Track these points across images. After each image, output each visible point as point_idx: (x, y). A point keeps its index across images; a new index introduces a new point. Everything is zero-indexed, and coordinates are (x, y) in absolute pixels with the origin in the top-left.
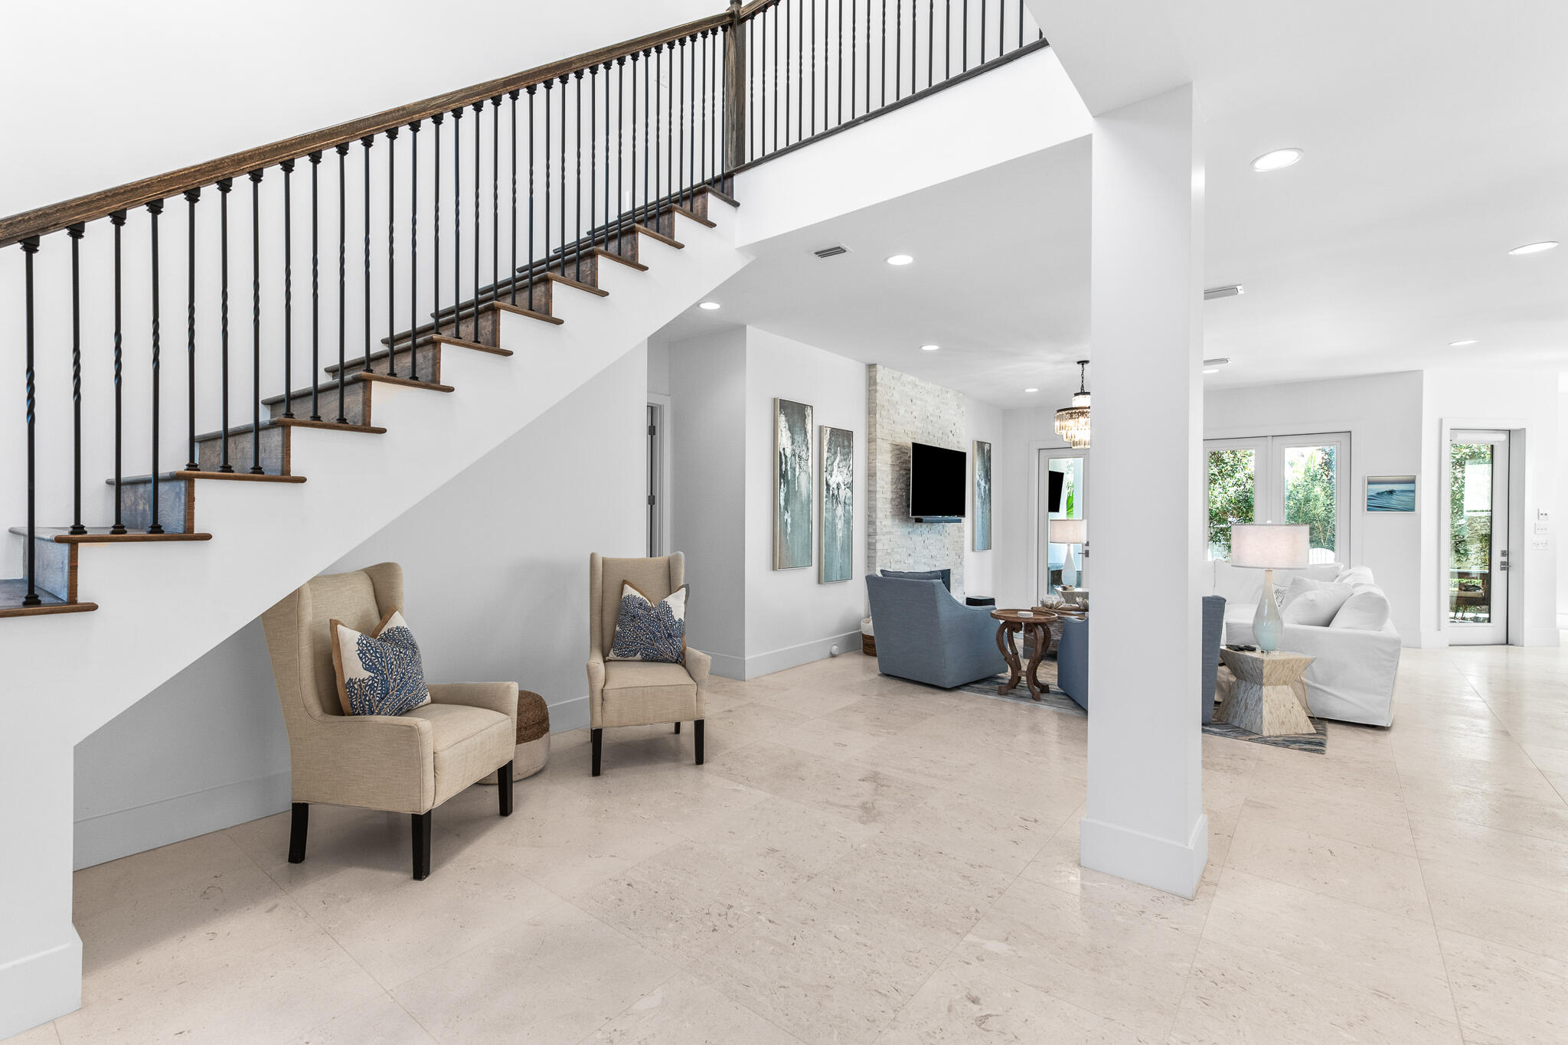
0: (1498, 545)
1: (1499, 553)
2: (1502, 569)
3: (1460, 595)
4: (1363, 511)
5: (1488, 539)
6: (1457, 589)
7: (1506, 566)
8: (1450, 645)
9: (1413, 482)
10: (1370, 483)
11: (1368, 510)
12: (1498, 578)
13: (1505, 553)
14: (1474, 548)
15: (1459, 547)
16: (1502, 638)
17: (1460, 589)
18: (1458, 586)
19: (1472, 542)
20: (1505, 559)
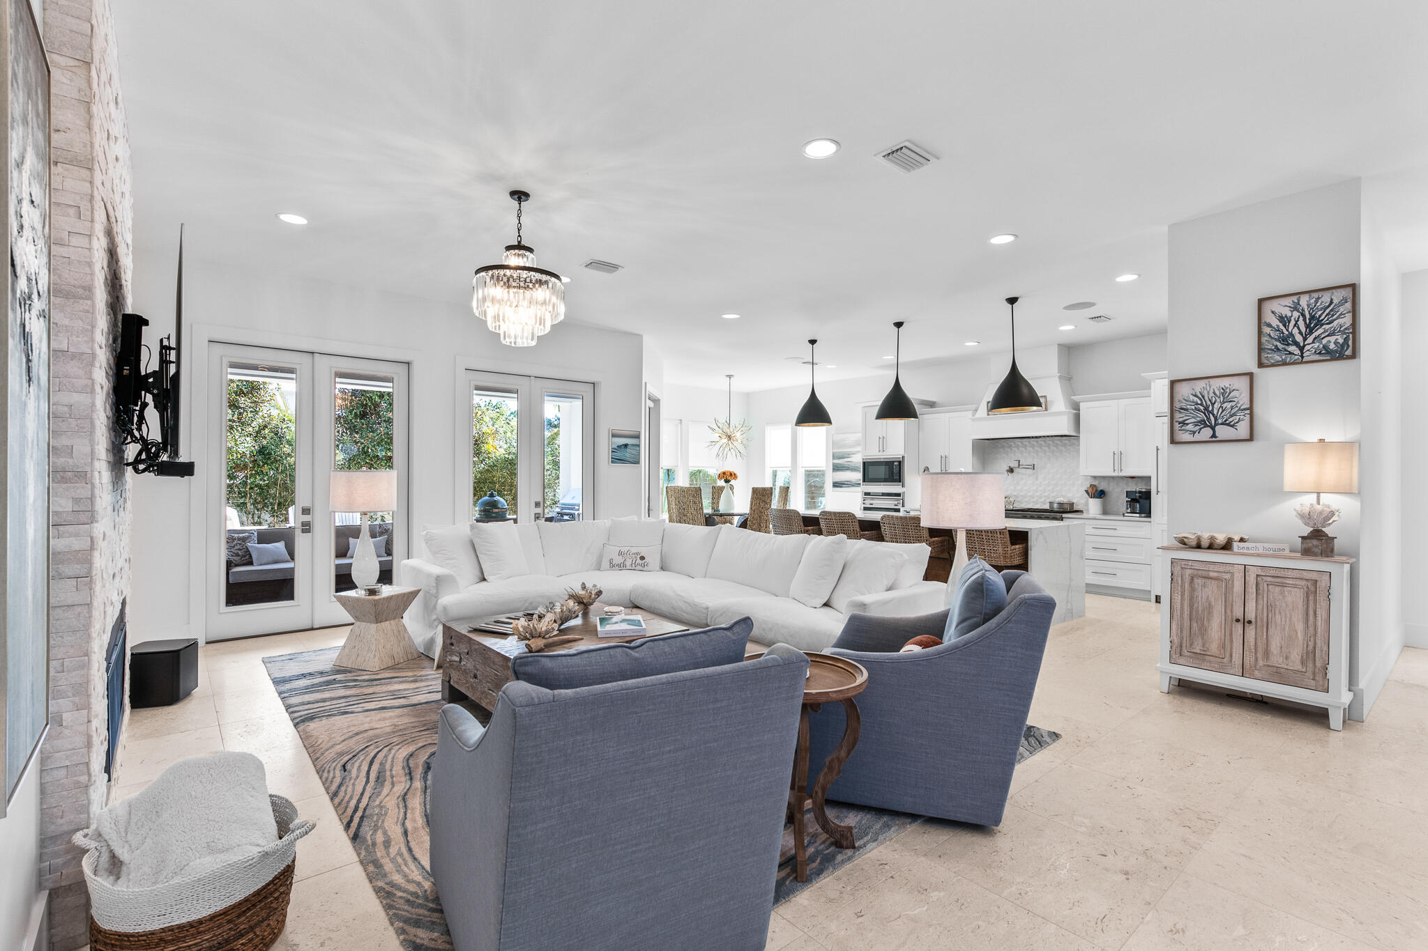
4: (609, 462)
9: (636, 437)
10: (614, 436)
11: (612, 462)
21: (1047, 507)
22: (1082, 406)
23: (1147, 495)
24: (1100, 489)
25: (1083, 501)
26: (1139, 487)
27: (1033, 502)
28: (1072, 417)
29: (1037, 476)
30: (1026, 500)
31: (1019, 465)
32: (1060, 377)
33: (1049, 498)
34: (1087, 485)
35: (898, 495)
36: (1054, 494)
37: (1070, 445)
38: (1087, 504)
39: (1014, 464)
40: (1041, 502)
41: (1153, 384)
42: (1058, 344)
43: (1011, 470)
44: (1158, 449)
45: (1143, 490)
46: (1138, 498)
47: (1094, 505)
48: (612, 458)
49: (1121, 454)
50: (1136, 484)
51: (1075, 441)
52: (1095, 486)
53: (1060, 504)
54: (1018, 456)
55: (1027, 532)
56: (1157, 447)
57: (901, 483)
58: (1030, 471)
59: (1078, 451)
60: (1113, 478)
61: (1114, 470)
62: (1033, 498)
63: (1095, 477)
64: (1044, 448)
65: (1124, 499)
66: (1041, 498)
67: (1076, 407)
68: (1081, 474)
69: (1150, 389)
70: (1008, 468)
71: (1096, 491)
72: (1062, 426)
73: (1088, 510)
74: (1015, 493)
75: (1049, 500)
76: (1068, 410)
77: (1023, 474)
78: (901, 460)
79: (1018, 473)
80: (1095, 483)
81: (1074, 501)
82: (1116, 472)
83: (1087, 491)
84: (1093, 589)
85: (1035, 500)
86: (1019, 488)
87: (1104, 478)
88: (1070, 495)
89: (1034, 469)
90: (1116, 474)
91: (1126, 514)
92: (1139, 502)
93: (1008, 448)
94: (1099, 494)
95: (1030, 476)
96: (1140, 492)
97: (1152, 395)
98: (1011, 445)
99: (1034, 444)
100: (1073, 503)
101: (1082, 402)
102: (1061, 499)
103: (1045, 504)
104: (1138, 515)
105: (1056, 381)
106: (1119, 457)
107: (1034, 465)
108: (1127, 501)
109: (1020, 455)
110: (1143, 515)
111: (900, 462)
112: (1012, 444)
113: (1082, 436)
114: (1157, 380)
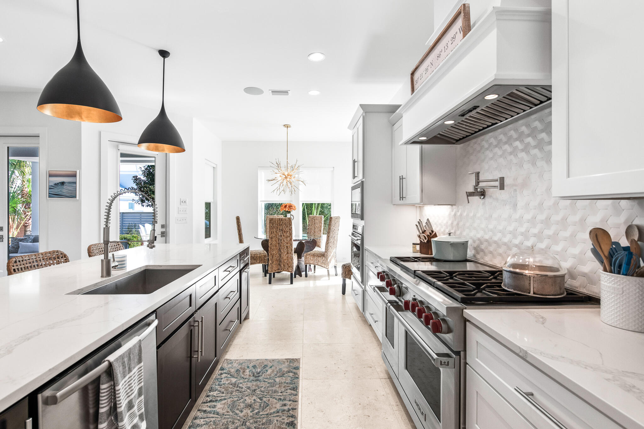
0: (160, 221)
1: (160, 226)
7: (164, 235)
9: (74, 176)
10: (51, 176)
11: (49, 197)
13: (164, 226)
20: (164, 230)
29: (516, 205)
48: (49, 194)
57: (361, 215)
58: (505, 194)
78: (361, 186)
79: (491, 197)
95: (506, 202)
107: (502, 179)
109: (493, 163)
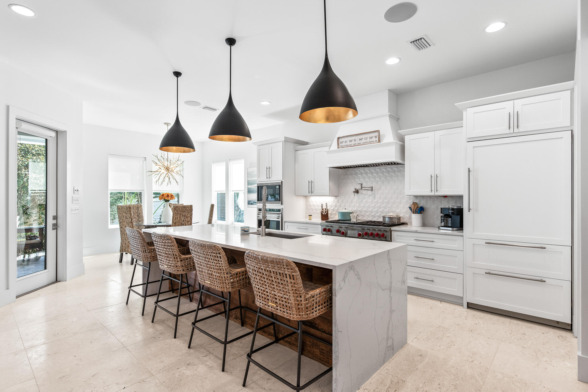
0: (51, 213)
1: (52, 218)
2: (53, 229)
3: (27, 243)
5: (44, 207)
6: (25, 240)
7: (55, 227)
8: (17, 297)
12: (51, 234)
13: (55, 218)
14: (35, 213)
15: (25, 211)
16: (55, 280)
17: (27, 239)
18: (25, 237)
19: (33, 208)
20: (55, 222)
21: (381, 220)
22: (407, 138)
23: (459, 212)
24: (420, 206)
25: (408, 216)
26: (451, 205)
27: (372, 216)
28: (398, 147)
29: (375, 196)
30: (367, 214)
31: (362, 188)
32: (391, 116)
33: (383, 213)
34: (410, 203)
35: (279, 210)
36: (387, 210)
37: (398, 172)
38: (410, 218)
39: (358, 187)
40: (378, 216)
41: (464, 113)
42: (388, 90)
43: (357, 192)
44: (469, 171)
45: (455, 207)
46: (450, 214)
47: (416, 219)
49: (437, 177)
50: (448, 202)
51: (402, 168)
52: (416, 203)
53: (391, 218)
54: (362, 181)
55: (331, 271)
56: (469, 169)
57: (280, 202)
58: (370, 192)
59: (403, 176)
60: (430, 197)
61: (432, 190)
62: (372, 213)
63: (416, 197)
64: (379, 174)
65: (439, 215)
66: (378, 213)
67: (402, 140)
68: (406, 194)
69: (462, 120)
70: (354, 190)
71: (417, 207)
72: (393, 156)
73: (411, 223)
74: (360, 209)
75: (383, 215)
76: (396, 141)
77: (365, 194)
78: (280, 184)
79: (362, 193)
80: (417, 201)
81: (401, 215)
82: (433, 192)
83: (410, 208)
84: (413, 291)
85: (373, 214)
86: (362, 205)
87: (423, 197)
88: (398, 211)
89: (372, 191)
90: (433, 194)
91: (442, 228)
92: (451, 217)
93: (355, 174)
94: (419, 210)
95: (370, 196)
96: (453, 209)
97: (464, 125)
98: (357, 173)
99: (372, 172)
100: (400, 218)
101: (406, 135)
102: (391, 214)
103: (380, 217)
104: (450, 229)
105: (388, 118)
106: (435, 179)
107: (372, 187)
108: (441, 217)
109: (363, 180)
110: (455, 229)
111: (280, 185)
112: (358, 171)
113: (406, 163)
114: (467, 109)
